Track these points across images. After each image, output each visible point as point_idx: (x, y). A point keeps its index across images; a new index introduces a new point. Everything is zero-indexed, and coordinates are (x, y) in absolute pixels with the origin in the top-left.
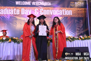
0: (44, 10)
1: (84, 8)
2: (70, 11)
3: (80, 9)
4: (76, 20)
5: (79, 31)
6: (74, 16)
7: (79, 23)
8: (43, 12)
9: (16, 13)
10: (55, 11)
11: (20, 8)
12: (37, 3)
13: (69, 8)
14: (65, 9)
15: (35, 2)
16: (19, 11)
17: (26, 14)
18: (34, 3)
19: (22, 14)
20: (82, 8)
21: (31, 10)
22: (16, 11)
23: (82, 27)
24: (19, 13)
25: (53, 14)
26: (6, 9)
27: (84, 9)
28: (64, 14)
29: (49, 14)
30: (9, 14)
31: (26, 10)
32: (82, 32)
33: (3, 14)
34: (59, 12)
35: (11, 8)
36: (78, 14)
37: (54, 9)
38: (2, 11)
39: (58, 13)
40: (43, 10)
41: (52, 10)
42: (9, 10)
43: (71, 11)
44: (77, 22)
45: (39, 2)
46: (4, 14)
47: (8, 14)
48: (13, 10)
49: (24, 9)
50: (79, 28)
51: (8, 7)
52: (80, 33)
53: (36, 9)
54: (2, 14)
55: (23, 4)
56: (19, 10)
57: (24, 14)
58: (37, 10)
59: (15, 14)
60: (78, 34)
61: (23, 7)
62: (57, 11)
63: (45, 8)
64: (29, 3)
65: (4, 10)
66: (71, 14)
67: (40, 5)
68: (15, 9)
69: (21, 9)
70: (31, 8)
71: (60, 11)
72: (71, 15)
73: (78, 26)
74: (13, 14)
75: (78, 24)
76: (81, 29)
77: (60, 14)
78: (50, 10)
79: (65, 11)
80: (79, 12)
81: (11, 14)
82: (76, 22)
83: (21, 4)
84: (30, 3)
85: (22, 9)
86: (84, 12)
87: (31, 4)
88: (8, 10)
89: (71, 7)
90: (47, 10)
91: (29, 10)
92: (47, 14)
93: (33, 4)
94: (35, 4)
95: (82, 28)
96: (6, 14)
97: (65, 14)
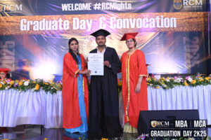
0: (118, 20)
1: (203, 11)
2: (171, 19)
3: (195, 15)
4: (184, 38)
5: (191, 59)
6: (181, 29)
7: (191, 44)
8: (115, 23)
9: (63, 26)
10: (141, 20)
11: (70, 17)
12: (104, 6)
13: (170, 14)
14: (162, 16)
15: (99, 4)
16: (68, 24)
17: (81, 28)
18: (97, 6)
19: (74, 28)
20: (199, 13)
21: (91, 21)
22: (63, 23)
23: (198, 52)
24: (68, 28)
25: (135, 26)
26: (44, 19)
27: (204, 15)
28: (160, 25)
29: (128, 27)
30: (50, 29)
31: (81, 21)
32: (198, 62)
33: (39, 31)
34: (149, 23)
35: (54, 17)
36: (190, 24)
37: (138, 17)
38: (37, 25)
39: (147, 25)
40: (115, 20)
41: (134, 19)
42: (50, 21)
43: (175, 19)
44: (186, 42)
45: (107, 4)
46: (41, 29)
47: (47, 29)
48: (56, 22)
49: (78, 19)
50: (191, 53)
51: (48, 17)
52: (193, 65)
53: (101, 19)
54: (38, 29)
55: (76, 9)
56: (68, 22)
57: (78, 28)
58: (104, 19)
59: (61, 28)
60: (190, 66)
61: (76, 16)
62: (144, 19)
63: (121, 14)
64: (87, 7)
65: (41, 22)
66: (175, 26)
67: (109, 10)
68: (61, 20)
69: (72, 20)
70: (92, 15)
71: (151, 19)
72: (173, 28)
73: (189, 51)
74: (56, 29)
75: (188, 46)
76: (195, 56)
77: (151, 27)
78: (131, 20)
79: (162, 19)
80: (192, 20)
81: (53, 29)
82: (184, 43)
83: (72, 9)
84: (90, 6)
85: (74, 19)
86: (202, 19)
87: (92, 8)
88: (47, 21)
89: (175, 11)
90: (124, 20)
91: (87, 21)
92: (124, 27)
93: (95, 8)
94: (99, 8)
95: (198, 55)
96: (44, 29)
97: (162, 26)
